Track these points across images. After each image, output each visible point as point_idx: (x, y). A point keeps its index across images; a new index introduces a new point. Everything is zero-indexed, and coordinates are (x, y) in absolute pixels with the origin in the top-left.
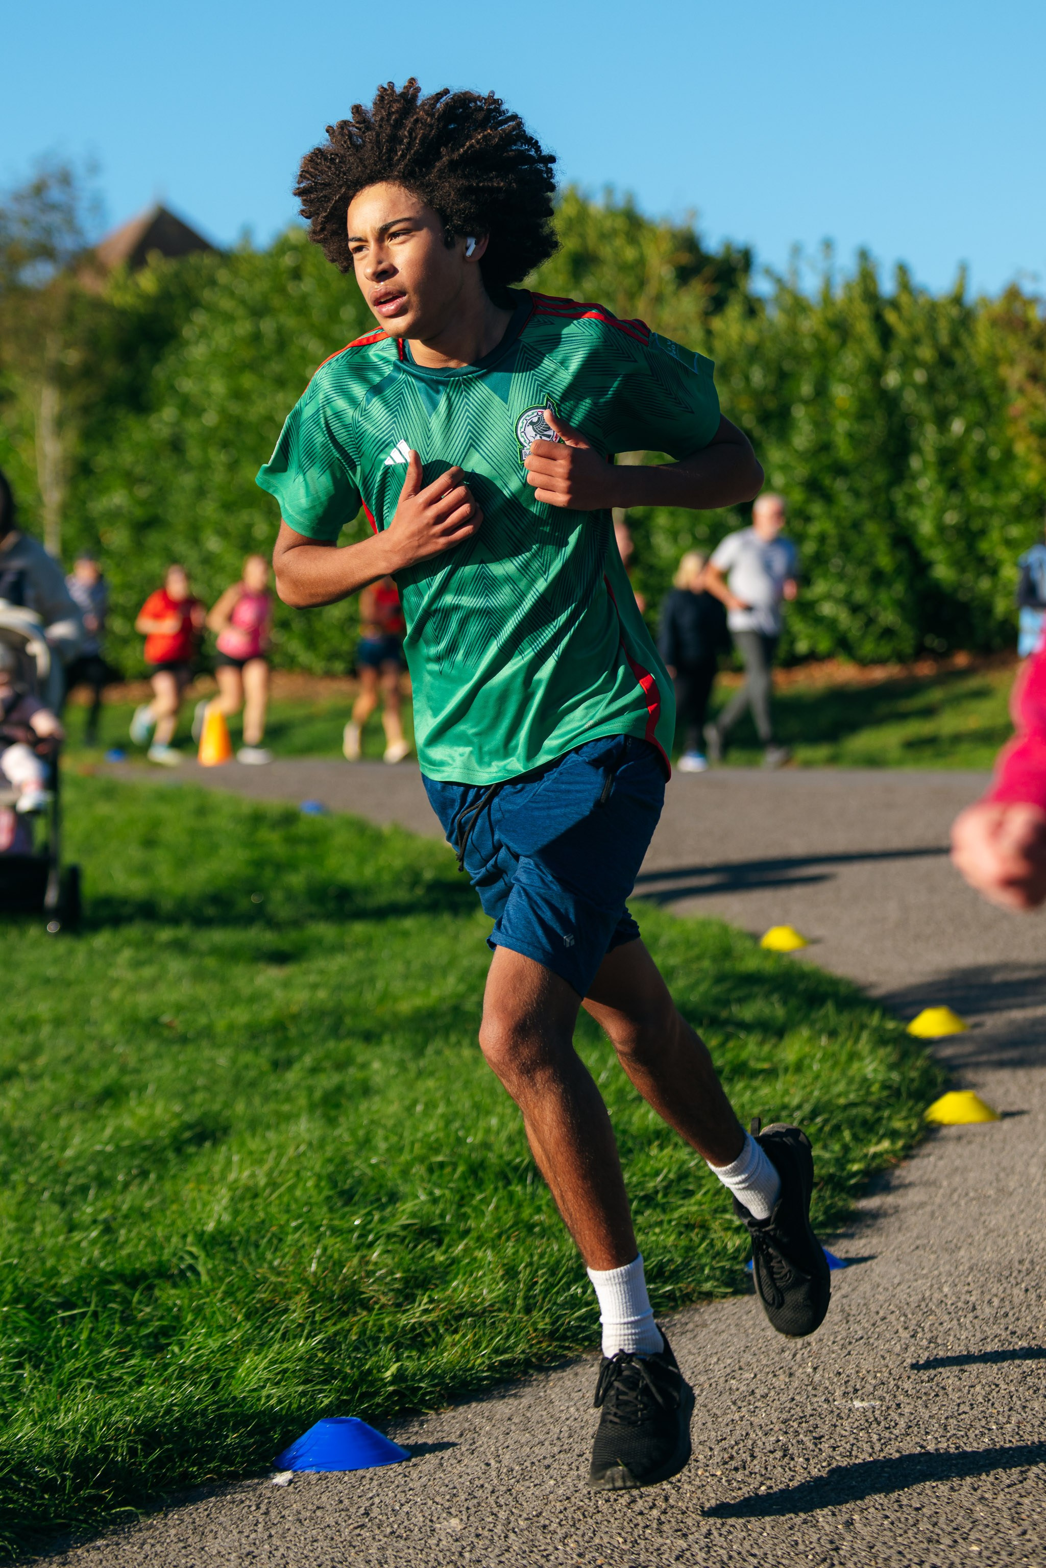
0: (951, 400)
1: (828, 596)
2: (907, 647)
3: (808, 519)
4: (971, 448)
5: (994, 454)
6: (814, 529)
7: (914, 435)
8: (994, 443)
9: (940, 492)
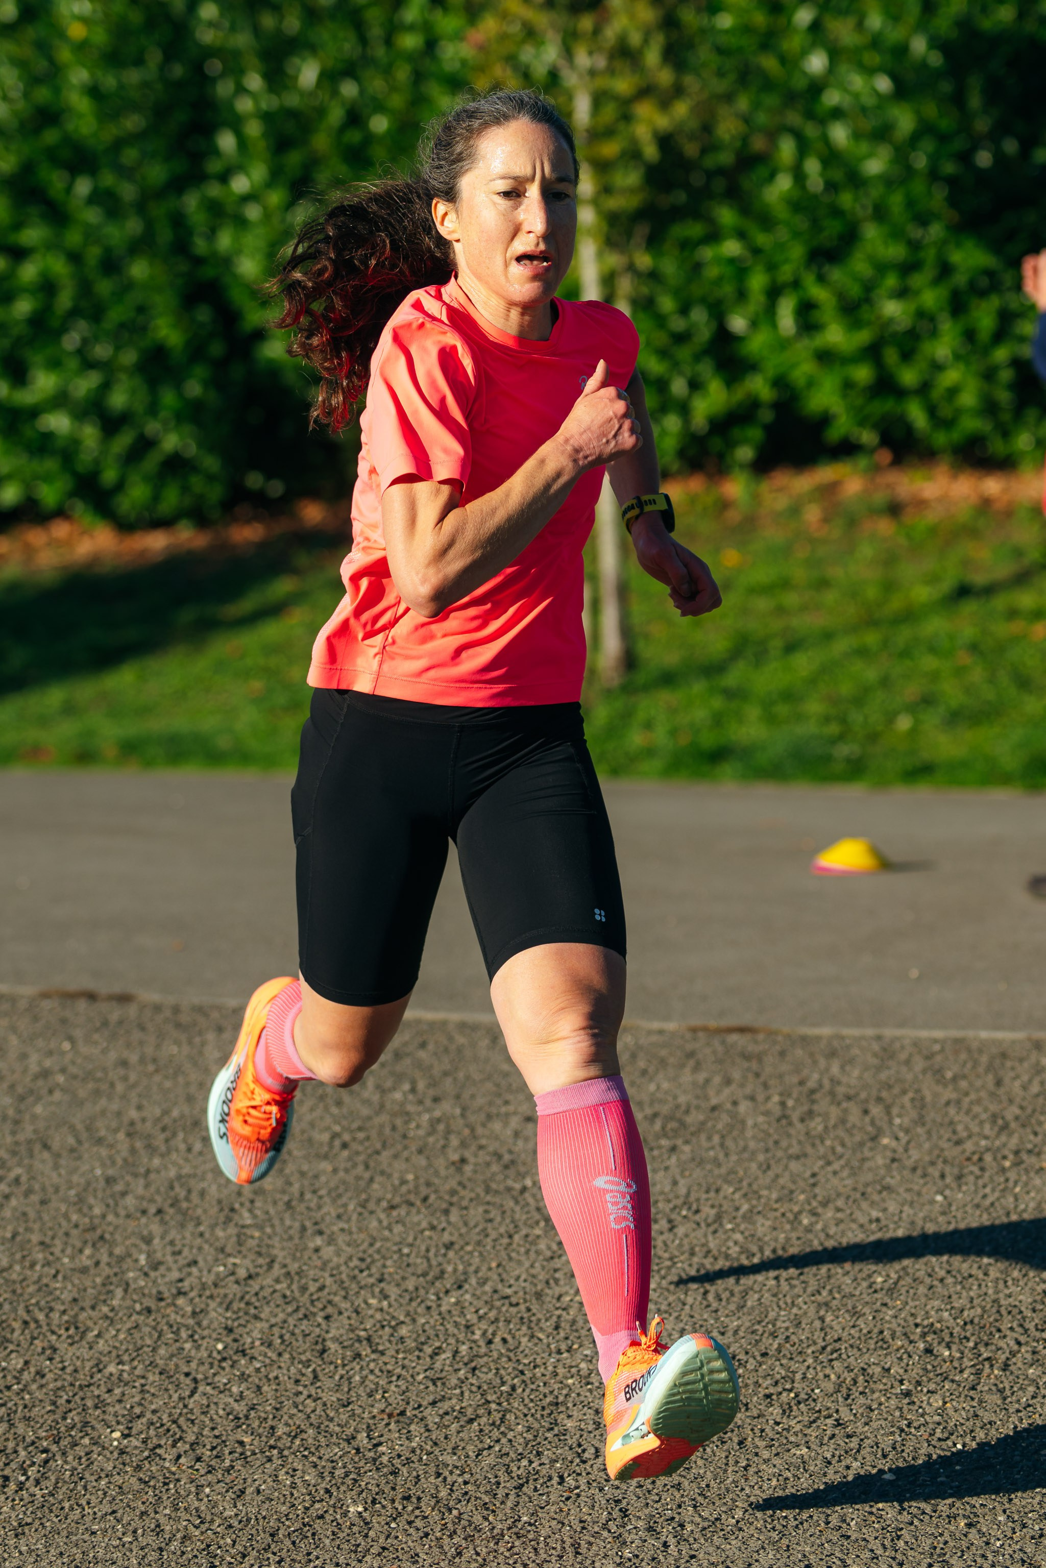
0: (293, 23)
1: (60, 400)
2: (215, 493)
3: (19, 254)
4: (336, 115)
5: (380, 124)
6: (29, 272)
7: (224, 89)
8: (379, 107)
9: (275, 198)
